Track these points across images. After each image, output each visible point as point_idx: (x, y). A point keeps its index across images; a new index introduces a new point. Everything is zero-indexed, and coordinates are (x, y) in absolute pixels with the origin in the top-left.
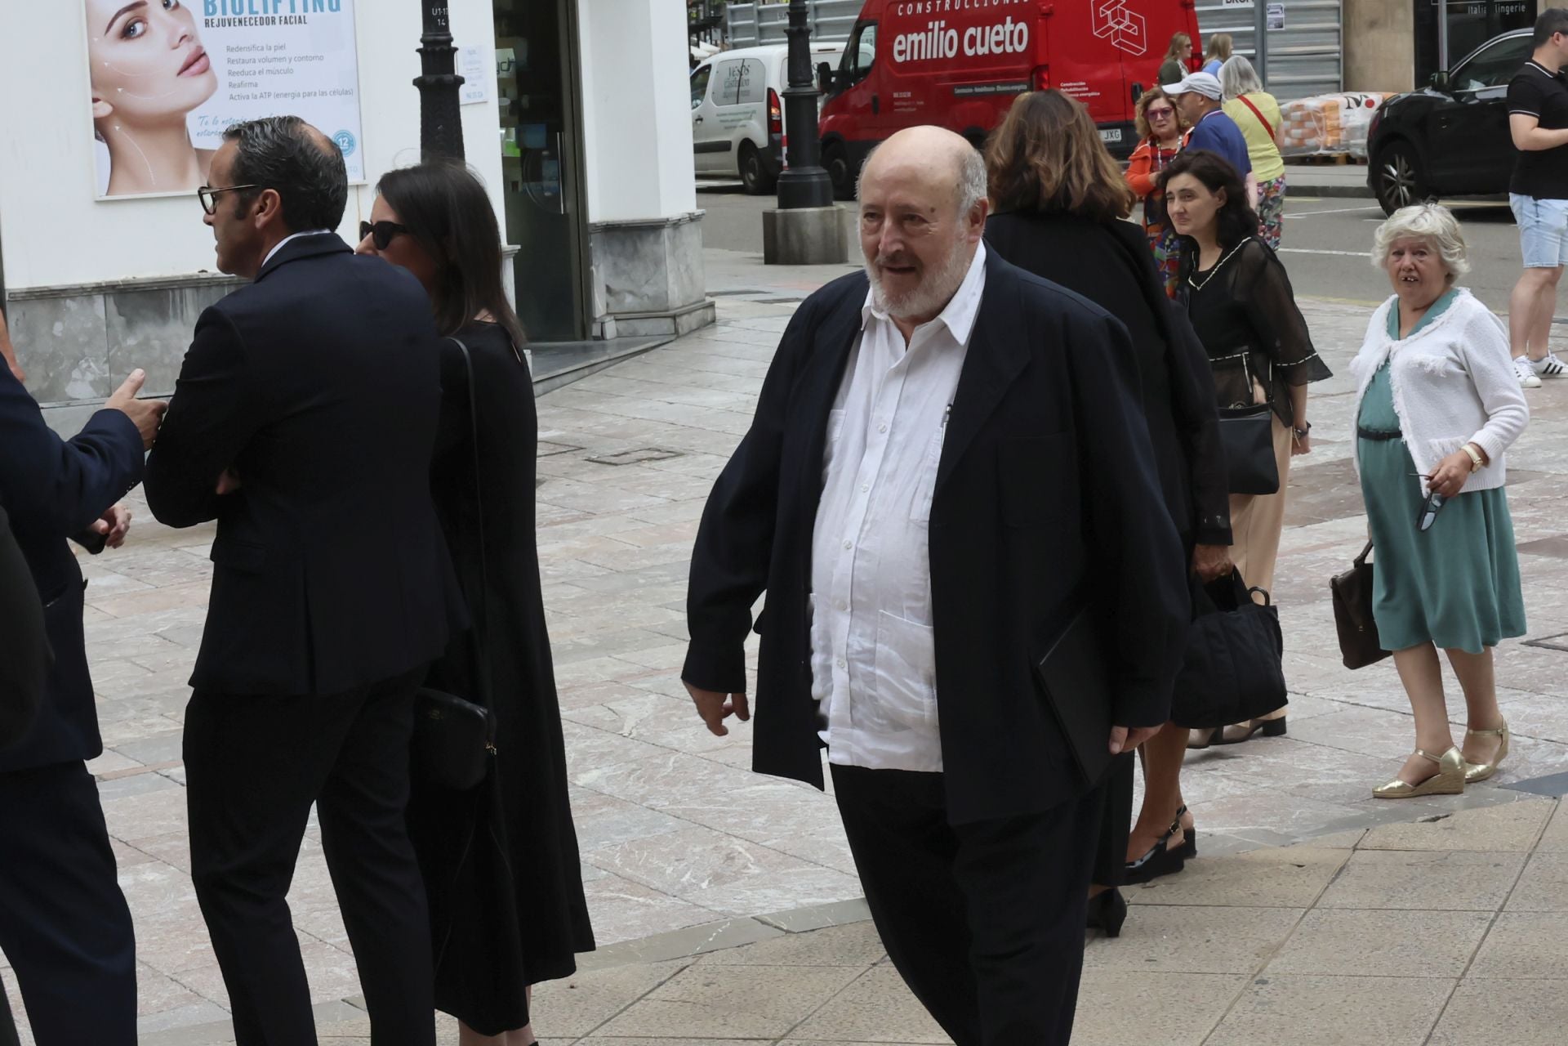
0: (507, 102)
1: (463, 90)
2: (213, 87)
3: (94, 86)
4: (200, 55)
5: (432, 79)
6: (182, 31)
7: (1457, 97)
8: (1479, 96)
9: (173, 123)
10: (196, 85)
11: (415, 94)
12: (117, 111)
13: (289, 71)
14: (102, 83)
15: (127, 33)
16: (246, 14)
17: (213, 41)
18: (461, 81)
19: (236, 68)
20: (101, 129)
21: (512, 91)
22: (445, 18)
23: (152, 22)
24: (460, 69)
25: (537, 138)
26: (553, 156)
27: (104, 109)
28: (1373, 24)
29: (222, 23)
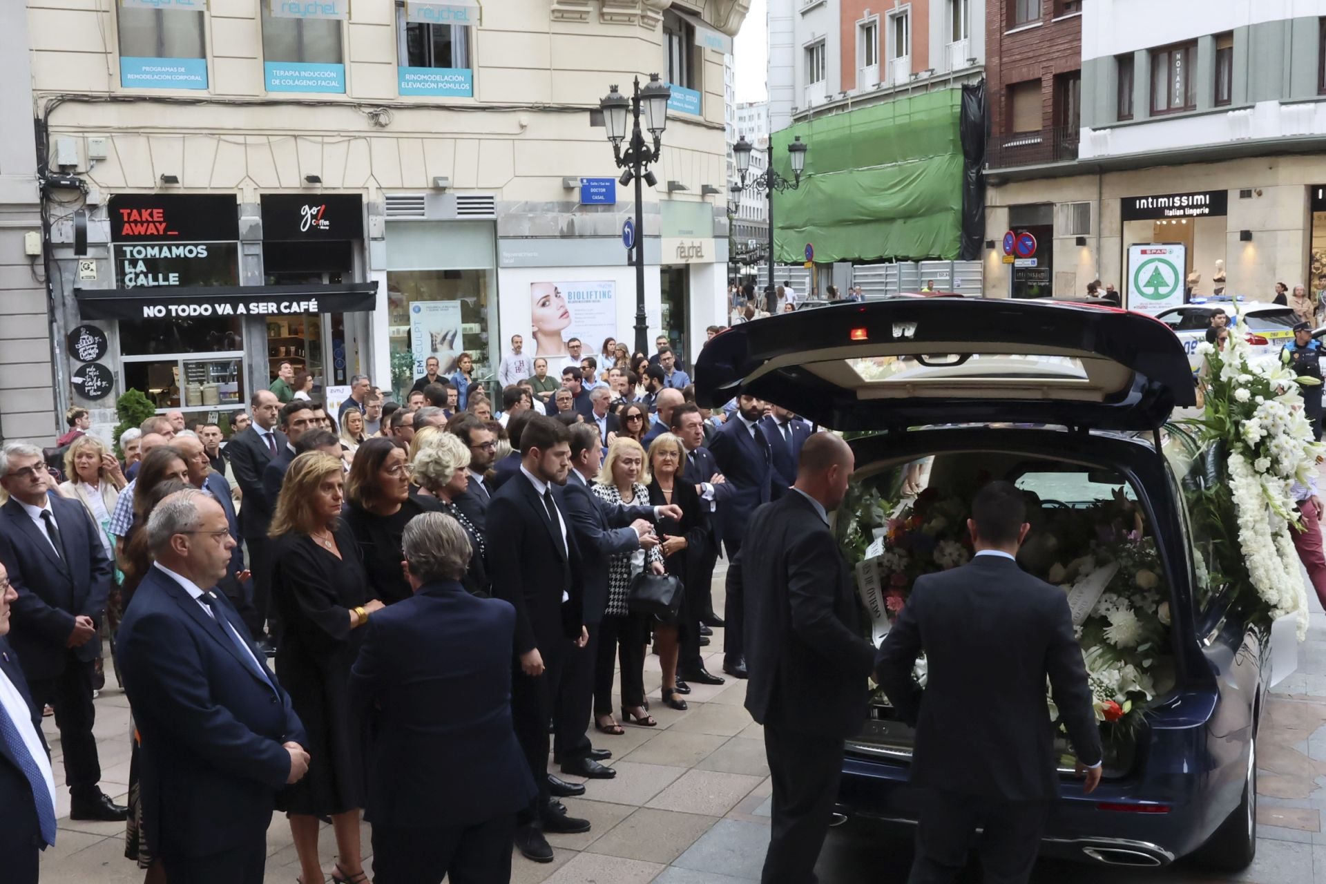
0: (666, 323)
1: (648, 330)
2: (570, 322)
3: (533, 321)
4: (566, 312)
5: (639, 326)
6: (561, 304)
9: (557, 334)
10: (564, 322)
11: (634, 331)
12: (540, 330)
13: (594, 318)
14: (535, 321)
15: (544, 305)
16: (581, 299)
17: (571, 308)
18: (647, 327)
19: (578, 316)
20: (534, 335)
21: (668, 319)
22: (644, 307)
23: (552, 301)
24: (647, 324)
25: (675, 335)
26: (680, 342)
27: (536, 329)
28: (994, 286)
29: (574, 302)
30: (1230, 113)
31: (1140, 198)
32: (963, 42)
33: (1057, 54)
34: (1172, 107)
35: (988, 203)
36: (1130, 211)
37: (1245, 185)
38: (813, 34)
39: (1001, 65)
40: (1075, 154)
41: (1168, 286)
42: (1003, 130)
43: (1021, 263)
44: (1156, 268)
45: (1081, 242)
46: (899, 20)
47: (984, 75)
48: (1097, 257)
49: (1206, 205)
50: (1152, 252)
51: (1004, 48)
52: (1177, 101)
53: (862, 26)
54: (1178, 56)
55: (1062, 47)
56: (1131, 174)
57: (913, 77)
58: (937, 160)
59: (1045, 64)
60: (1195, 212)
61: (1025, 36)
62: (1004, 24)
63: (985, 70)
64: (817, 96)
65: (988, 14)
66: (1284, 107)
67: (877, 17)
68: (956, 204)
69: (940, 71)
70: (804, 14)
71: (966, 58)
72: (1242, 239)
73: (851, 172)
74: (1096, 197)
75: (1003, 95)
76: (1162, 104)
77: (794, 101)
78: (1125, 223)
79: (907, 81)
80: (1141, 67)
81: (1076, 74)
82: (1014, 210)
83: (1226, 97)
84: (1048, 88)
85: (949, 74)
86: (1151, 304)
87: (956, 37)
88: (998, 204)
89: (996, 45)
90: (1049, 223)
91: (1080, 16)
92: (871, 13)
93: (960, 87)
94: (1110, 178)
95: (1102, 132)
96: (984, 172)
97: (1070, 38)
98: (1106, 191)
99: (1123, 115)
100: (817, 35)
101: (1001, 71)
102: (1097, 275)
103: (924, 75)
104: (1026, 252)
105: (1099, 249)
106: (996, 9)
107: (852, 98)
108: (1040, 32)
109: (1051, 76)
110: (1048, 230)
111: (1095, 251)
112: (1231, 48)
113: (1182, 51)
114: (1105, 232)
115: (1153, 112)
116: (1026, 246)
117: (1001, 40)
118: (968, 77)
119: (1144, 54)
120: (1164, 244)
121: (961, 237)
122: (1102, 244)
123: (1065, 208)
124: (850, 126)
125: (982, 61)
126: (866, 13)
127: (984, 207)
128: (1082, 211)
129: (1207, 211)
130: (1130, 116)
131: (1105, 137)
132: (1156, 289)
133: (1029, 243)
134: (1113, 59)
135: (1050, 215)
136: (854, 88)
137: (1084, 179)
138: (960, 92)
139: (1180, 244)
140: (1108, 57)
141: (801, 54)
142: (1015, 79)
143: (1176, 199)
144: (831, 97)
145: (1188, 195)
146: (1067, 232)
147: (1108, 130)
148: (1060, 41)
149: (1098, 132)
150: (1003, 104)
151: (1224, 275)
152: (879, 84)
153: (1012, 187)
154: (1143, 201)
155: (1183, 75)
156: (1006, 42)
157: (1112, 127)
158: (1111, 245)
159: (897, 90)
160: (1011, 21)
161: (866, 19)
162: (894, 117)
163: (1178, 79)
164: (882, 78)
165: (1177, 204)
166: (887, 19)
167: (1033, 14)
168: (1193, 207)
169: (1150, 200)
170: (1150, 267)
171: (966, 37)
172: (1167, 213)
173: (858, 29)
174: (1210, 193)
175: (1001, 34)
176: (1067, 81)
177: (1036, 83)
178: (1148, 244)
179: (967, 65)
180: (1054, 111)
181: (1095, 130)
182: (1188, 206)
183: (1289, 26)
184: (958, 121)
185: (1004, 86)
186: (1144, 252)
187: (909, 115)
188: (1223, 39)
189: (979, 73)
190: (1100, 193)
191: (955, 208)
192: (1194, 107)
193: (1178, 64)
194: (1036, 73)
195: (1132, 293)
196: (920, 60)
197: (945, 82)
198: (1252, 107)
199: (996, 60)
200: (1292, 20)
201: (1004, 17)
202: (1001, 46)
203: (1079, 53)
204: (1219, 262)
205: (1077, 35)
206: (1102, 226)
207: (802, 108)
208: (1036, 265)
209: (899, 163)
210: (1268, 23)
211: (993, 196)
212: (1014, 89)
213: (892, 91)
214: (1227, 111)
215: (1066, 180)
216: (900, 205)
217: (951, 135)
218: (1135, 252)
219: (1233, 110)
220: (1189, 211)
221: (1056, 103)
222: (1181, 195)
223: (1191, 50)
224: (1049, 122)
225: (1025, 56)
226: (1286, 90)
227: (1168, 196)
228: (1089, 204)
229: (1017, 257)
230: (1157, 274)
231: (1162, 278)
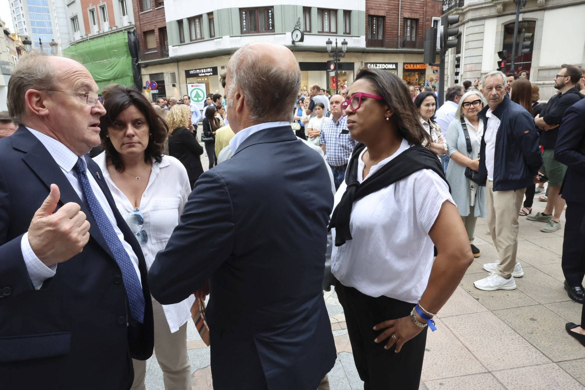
30: (215, 40)
31: (191, 70)
32: (126, 16)
33: (159, 21)
34: (197, 38)
35: (142, 73)
36: (188, 75)
37: (223, 65)
38: (73, 13)
39: (140, 24)
40: (168, 55)
41: (201, 97)
42: (144, 48)
43: (153, 92)
44: (197, 92)
45: (174, 86)
46: (103, 8)
47: (135, 28)
48: (179, 90)
49: (211, 72)
50: (195, 86)
51: (140, 19)
52: (198, 36)
53: (90, 10)
54: (197, 21)
55: (160, 18)
56: (187, 62)
57: (110, 29)
58: (122, 58)
59: (155, 24)
60: (208, 74)
61: (147, 14)
62: (139, 10)
63: (135, 27)
64: (77, 37)
65: (133, 6)
66: (231, 38)
67: (95, 7)
68: (131, 74)
69: (119, 27)
70: (68, 6)
71: (128, 22)
73: (93, 63)
74: (177, 70)
75: (142, 36)
76: (194, 38)
77: (70, 39)
78: (187, 79)
79: (108, 31)
80: (186, 23)
81: (165, 28)
82: (151, 76)
83: (213, 35)
84: (157, 33)
85: (122, 28)
87: (124, 15)
88: (145, 74)
89: (138, 18)
90: (163, 80)
91: (164, 7)
92: (92, 6)
93: (127, 32)
94: (180, 63)
95: (176, 47)
96: (139, 62)
97: (162, 15)
98: (180, 68)
99: (182, 41)
100: (74, 14)
101: (140, 27)
103: (114, 28)
104: (154, 88)
105: (180, 88)
106: (136, 4)
107: (89, 37)
108: (152, 13)
109: (157, 29)
110: (163, 82)
112: (213, 18)
113: (198, 19)
114: (181, 82)
115: (191, 40)
117: (139, 16)
118: (129, 29)
119: (186, 20)
120: (199, 83)
121: (134, 85)
122: (180, 86)
123: (167, 74)
124: (90, 47)
125: (133, 23)
126: (90, 5)
127: (141, 75)
128: (173, 75)
129: (212, 74)
130: (184, 42)
131: (177, 49)
132: (198, 99)
133: (155, 85)
134: (176, 22)
135: (163, 77)
136: (90, 33)
137: (172, 64)
138: (127, 34)
139: (203, 83)
140: (175, 21)
141: (70, 21)
142: (146, 29)
143: (202, 70)
144: (82, 36)
145: (205, 69)
146: (169, 83)
147: (178, 46)
148: (159, 16)
149: (174, 47)
150: (143, 39)
152: (99, 32)
153: (149, 67)
154: (192, 71)
155: (199, 27)
156: (141, 16)
157: (179, 46)
158: (183, 86)
159: (105, 34)
160: (142, 9)
161: (91, 8)
162: (105, 43)
163: (198, 29)
164: (100, 29)
165: (202, 72)
166: (99, 8)
167: (149, 7)
168: (207, 73)
169: (194, 71)
170: (195, 91)
171: (127, 15)
172: (200, 75)
173: (88, 12)
174: (212, 68)
175: (139, 13)
176: (163, 31)
177: (152, 31)
178: (193, 83)
179: (129, 24)
180: (160, 41)
181: (173, 46)
182: (206, 72)
183: (230, 10)
184: (128, 44)
185: (142, 32)
186: (192, 86)
187: (110, 42)
188: (210, 14)
189: (133, 27)
190: (178, 69)
191: (131, 75)
192: (204, 38)
193: (197, 23)
194: (152, 27)
196: (112, 23)
197: (122, 31)
198: (222, 38)
199: (138, 23)
200: (231, 9)
201: (139, 7)
202: (139, 18)
203: (165, 21)
205: (163, 15)
206: (180, 80)
207: (73, 41)
208: (158, 92)
209: (109, 60)
210: (224, 9)
211: (143, 71)
212: (146, 33)
213: (103, 34)
214: (214, 39)
215: (166, 65)
216: (112, 74)
217: (126, 49)
219: (216, 39)
220: (206, 74)
221: (160, 38)
222: (203, 69)
223: (201, 18)
224: (159, 45)
225: (148, 21)
226: (231, 32)
227: (199, 69)
228: (175, 73)
230: (197, 93)
231: (199, 95)
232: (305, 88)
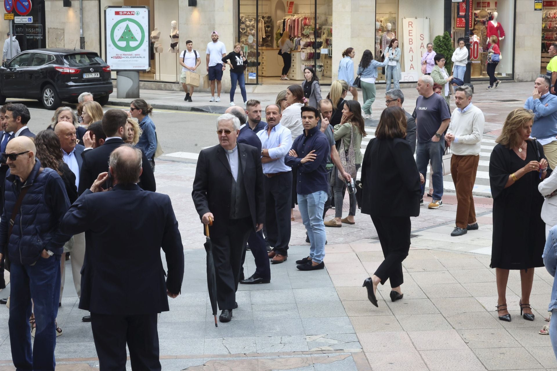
7: (11, 69)
8: (17, 69)
41: (136, 41)
43: (19, 20)
44: (127, 26)
45: (67, 3)
48: (80, 16)
50: (124, 14)
72: (190, 5)
86: (124, 55)
102: (81, 31)
105: (82, 10)
111: (78, 12)
116: (23, 5)
120: (132, 7)
122: (84, 5)
132: (128, 44)
133: (26, 4)
139: (144, 7)
151: (178, 32)
158: (91, 7)
170: (123, 25)
178: (120, 7)
186: (117, 13)
195: (110, 45)
204: (173, 22)
208: (32, 22)
218: (111, 12)
229: (16, 15)
230: (128, 31)
231: (132, 34)
232: (390, 26)
